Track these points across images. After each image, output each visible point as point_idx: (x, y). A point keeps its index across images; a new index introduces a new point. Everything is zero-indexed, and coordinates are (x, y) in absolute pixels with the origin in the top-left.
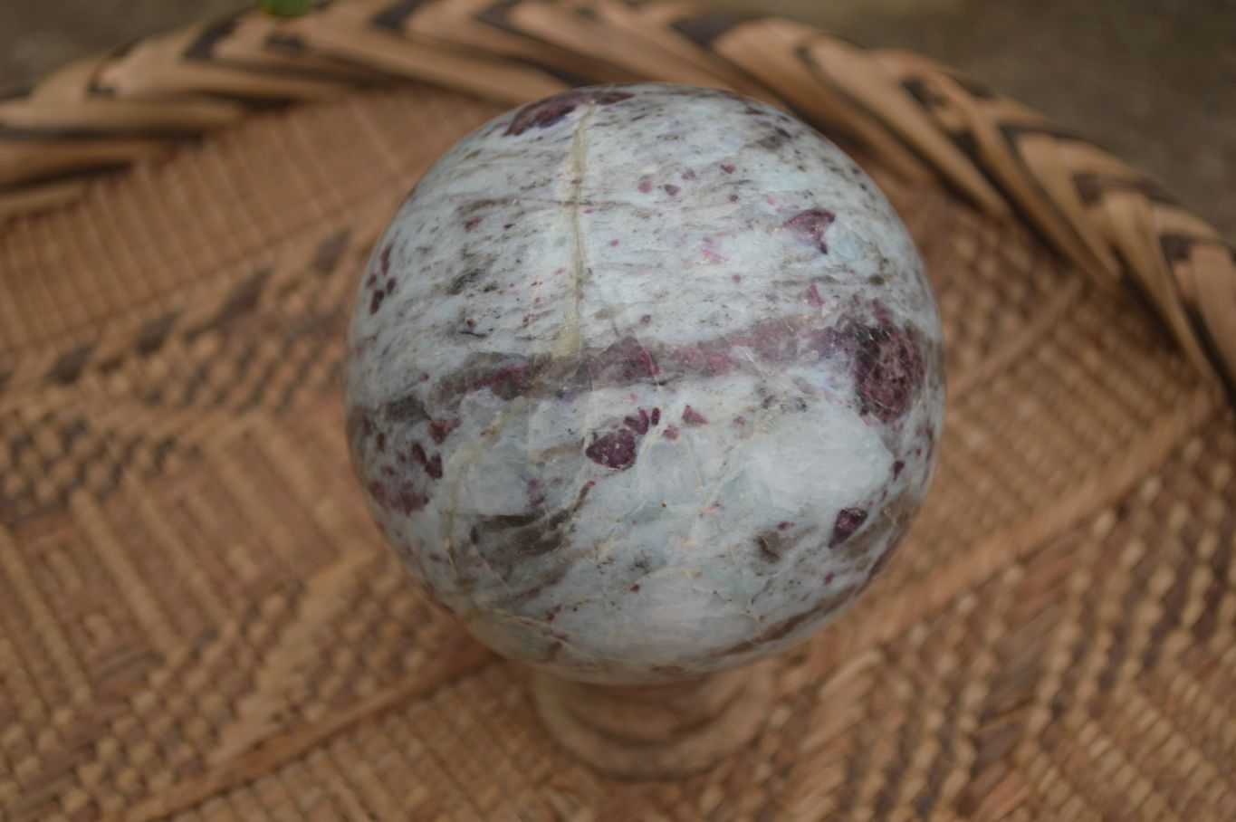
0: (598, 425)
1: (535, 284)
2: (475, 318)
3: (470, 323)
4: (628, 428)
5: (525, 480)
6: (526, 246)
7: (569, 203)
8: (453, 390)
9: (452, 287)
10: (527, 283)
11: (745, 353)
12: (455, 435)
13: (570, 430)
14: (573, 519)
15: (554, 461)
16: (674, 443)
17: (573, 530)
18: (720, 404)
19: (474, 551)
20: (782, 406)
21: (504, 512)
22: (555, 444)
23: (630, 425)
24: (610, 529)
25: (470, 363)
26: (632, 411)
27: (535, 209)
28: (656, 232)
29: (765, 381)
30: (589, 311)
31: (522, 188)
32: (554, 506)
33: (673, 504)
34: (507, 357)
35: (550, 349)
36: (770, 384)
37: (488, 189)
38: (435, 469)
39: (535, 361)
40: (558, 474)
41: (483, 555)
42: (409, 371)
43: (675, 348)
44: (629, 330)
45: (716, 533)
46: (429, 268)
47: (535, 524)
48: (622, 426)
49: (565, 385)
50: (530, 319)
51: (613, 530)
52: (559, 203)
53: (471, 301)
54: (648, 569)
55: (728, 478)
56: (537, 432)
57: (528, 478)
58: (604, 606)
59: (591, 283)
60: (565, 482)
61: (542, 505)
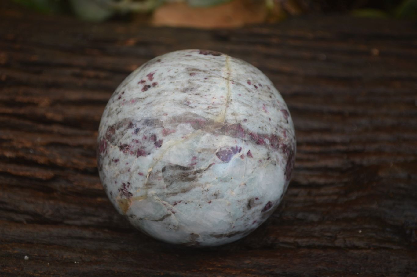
0: (223, 146)
1: (214, 98)
2: (191, 101)
3: (188, 102)
4: (231, 150)
5: (192, 156)
6: (212, 86)
7: (226, 79)
8: (177, 121)
9: (183, 90)
10: (211, 97)
11: (268, 142)
12: (172, 135)
13: (213, 145)
14: (203, 173)
15: (205, 153)
16: (242, 160)
17: (201, 177)
18: (257, 153)
19: (160, 174)
20: (271, 162)
21: (180, 164)
22: (207, 148)
23: (232, 150)
24: (213, 180)
25: (185, 114)
26: (234, 146)
27: (215, 77)
28: (252, 97)
29: (270, 152)
30: (229, 111)
31: (211, 70)
32: (198, 167)
33: (234, 179)
34: (199, 116)
35: (214, 119)
36: (271, 154)
37: (198, 66)
38: (158, 144)
39: (209, 120)
40: (204, 157)
41: (163, 177)
42: (159, 111)
43: (251, 132)
44: (240, 121)
45: (241, 193)
46: (174, 82)
47: (189, 171)
48: (230, 149)
49: (217, 131)
50: (210, 108)
51: (214, 181)
52: (223, 78)
53: (190, 96)
54: (217, 197)
55: (251, 177)
56: (202, 142)
57: (193, 155)
58: (197, 205)
59: (231, 104)
60: (205, 161)
61: (195, 166)
